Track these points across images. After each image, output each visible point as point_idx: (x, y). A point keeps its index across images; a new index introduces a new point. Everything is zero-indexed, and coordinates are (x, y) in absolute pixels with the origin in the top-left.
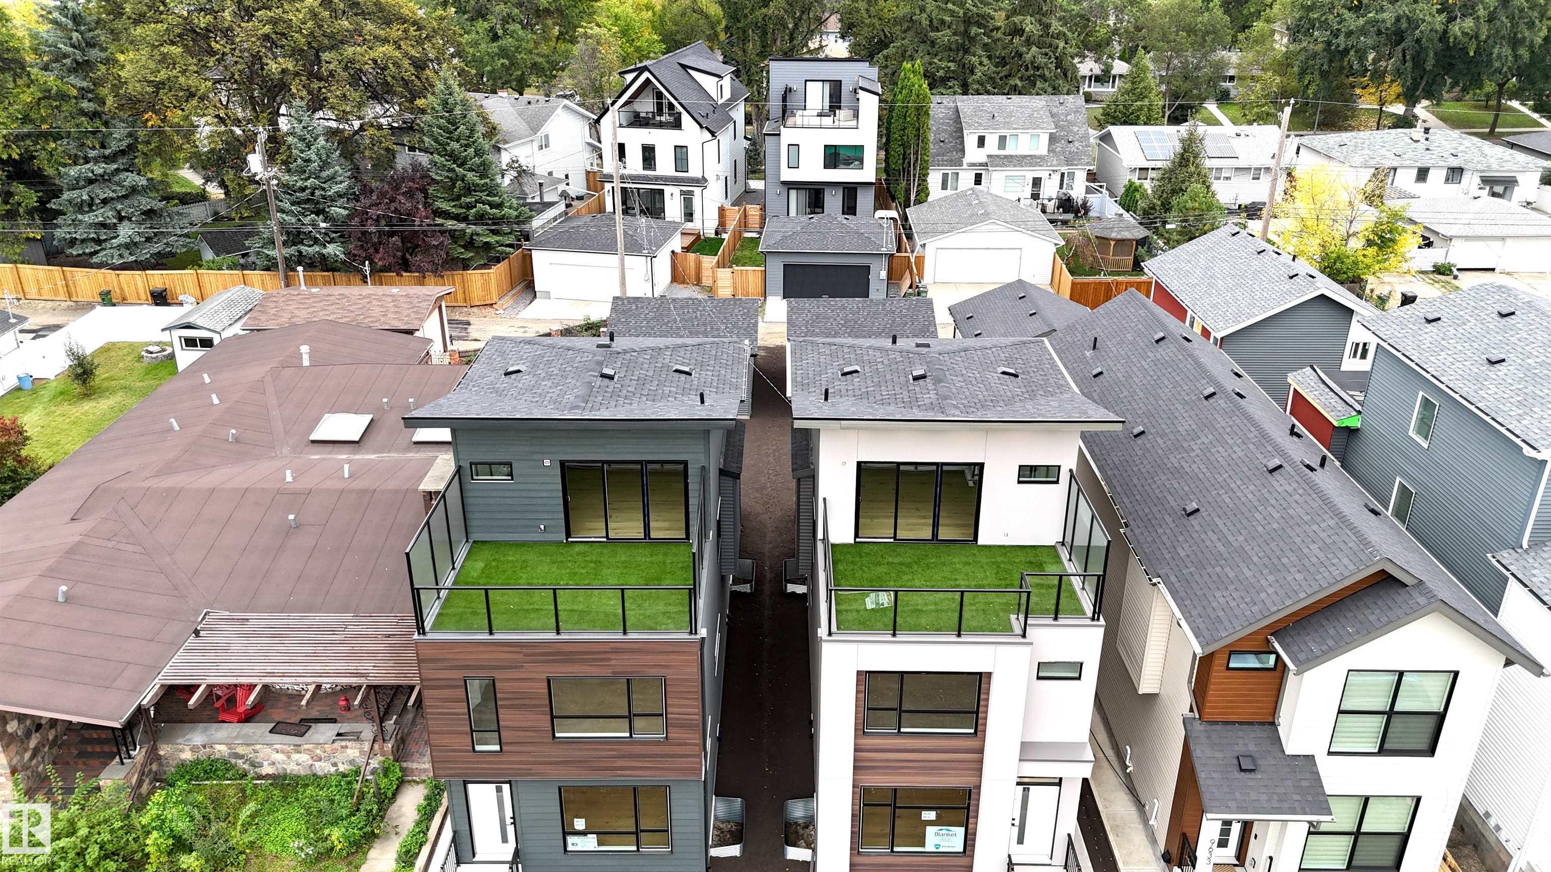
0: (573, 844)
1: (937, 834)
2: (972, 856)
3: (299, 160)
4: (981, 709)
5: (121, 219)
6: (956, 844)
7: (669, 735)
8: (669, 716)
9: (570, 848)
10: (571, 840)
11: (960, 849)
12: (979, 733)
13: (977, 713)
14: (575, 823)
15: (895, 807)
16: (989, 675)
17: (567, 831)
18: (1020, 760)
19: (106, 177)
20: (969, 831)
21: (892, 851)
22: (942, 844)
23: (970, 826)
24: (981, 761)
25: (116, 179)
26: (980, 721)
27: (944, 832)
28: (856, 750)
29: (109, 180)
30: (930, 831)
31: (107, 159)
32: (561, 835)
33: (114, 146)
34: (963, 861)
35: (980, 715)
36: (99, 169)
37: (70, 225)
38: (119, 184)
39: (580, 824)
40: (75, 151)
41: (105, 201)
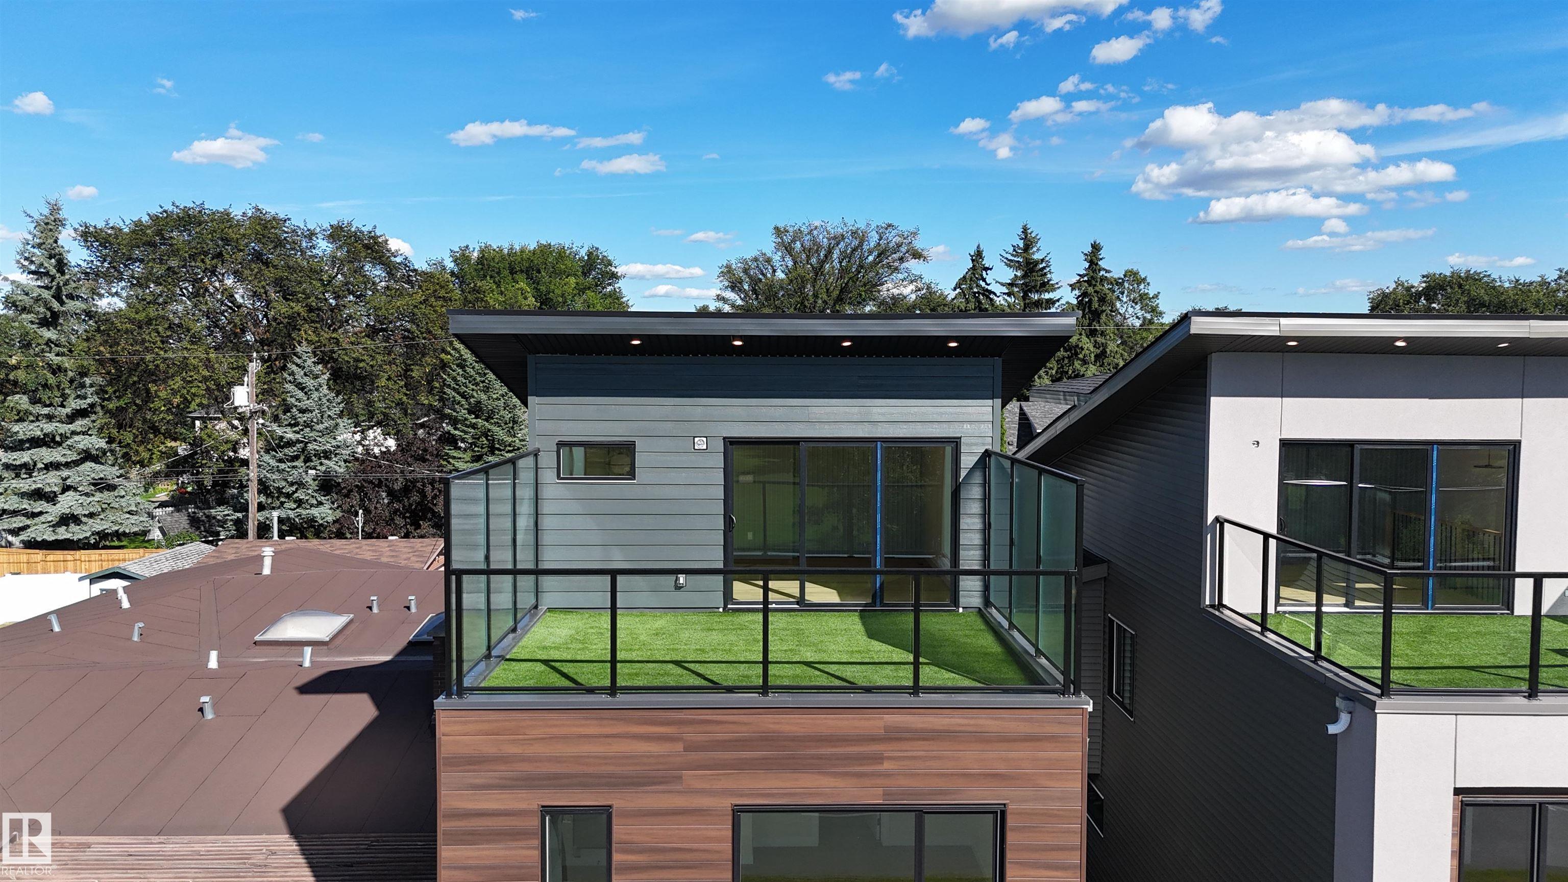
5: (66, 489)
19: (57, 439)
25: (69, 442)
29: (58, 444)
31: (64, 418)
36: (49, 427)
41: (49, 467)
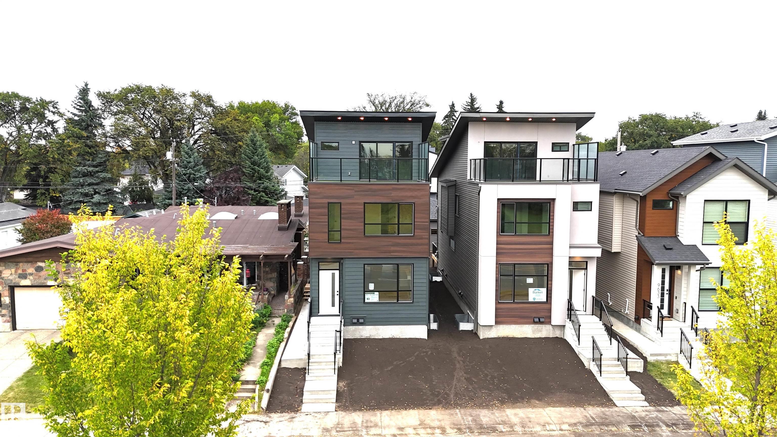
0: (367, 299)
1: (534, 292)
2: (551, 303)
3: (185, 162)
4: (551, 221)
5: (96, 193)
6: (543, 298)
7: (415, 233)
8: (415, 223)
9: (366, 301)
10: (367, 296)
11: (545, 300)
12: (551, 234)
13: (549, 223)
14: (370, 286)
15: (515, 276)
16: (554, 200)
17: (366, 290)
18: (570, 247)
19: (92, 174)
20: (549, 289)
21: (514, 301)
22: (536, 298)
23: (549, 286)
24: (552, 249)
25: (97, 175)
26: (551, 227)
27: (537, 291)
28: (497, 244)
29: (92, 176)
30: (531, 290)
31: (94, 166)
32: (362, 293)
33: (98, 160)
34: (546, 306)
35: (551, 224)
36: (90, 169)
37: (71, 195)
38: (97, 177)
39: (371, 287)
40: (80, 161)
41: (89, 185)
